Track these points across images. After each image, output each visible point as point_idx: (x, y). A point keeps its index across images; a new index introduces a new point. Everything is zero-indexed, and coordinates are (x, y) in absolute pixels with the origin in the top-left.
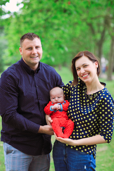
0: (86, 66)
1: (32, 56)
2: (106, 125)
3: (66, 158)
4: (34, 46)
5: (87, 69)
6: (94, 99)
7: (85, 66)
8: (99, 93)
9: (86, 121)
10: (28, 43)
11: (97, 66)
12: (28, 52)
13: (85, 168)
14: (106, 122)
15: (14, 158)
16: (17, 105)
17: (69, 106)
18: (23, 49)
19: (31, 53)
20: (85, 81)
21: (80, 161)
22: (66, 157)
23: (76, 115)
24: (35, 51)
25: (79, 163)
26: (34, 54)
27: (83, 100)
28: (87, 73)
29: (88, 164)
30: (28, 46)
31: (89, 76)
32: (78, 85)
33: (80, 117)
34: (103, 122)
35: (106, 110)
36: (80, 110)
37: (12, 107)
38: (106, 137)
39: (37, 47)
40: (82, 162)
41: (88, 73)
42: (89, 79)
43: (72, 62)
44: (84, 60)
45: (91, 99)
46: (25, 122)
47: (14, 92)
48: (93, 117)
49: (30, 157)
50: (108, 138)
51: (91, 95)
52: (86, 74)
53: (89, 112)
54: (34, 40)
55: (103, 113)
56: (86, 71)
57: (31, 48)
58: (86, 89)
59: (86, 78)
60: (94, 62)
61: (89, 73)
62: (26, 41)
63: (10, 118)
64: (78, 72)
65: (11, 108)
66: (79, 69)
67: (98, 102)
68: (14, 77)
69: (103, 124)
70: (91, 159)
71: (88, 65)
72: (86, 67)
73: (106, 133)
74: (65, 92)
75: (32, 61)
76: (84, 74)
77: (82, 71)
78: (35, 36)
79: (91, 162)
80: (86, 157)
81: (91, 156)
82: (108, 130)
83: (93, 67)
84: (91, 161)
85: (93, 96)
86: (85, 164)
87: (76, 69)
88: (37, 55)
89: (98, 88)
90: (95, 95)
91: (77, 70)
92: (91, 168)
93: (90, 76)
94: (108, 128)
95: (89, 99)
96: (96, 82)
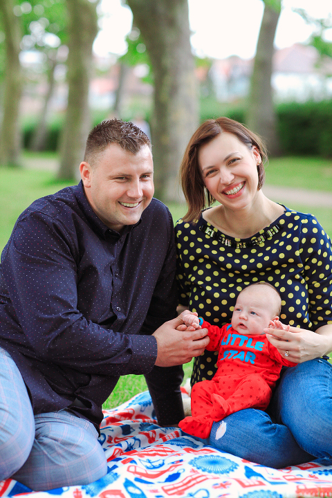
24: (139, 189)
39: (144, 176)
41: (243, 180)
51: (257, 235)
57: (125, 179)
59: (238, 196)
61: (245, 181)
71: (239, 159)
72: (235, 163)
85: (266, 235)
87: (206, 171)
90: (269, 232)
91: (207, 174)
93: (249, 187)
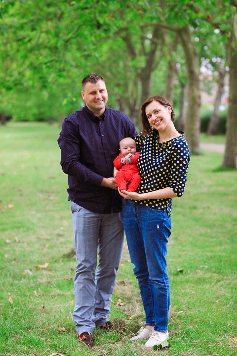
0: (158, 111)
1: (96, 101)
2: (177, 175)
3: (137, 218)
4: (98, 89)
5: (159, 114)
6: (167, 148)
7: (156, 112)
8: (174, 140)
9: (158, 171)
10: (91, 87)
11: (171, 111)
12: (92, 97)
13: (158, 227)
14: (177, 173)
15: (78, 217)
16: (78, 153)
17: (140, 157)
18: (86, 93)
19: (95, 98)
20: (158, 128)
21: (152, 219)
22: (136, 216)
23: (147, 166)
24: (99, 95)
25: (151, 221)
26: (98, 99)
27: (155, 150)
28: (159, 119)
29: (162, 223)
30: (91, 90)
31: (161, 123)
32: (151, 133)
33: (151, 168)
34: (174, 172)
35: (178, 159)
36: (152, 160)
37: (73, 155)
38: (176, 190)
39: (101, 91)
40: (155, 221)
42: (163, 126)
43: (142, 109)
44: (154, 105)
45: (165, 148)
46: (87, 172)
47: (76, 139)
48: (165, 168)
49: (98, 216)
50: (178, 190)
51: (164, 143)
52: (158, 121)
53: (161, 161)
54: (97, 83)
55: (175, 162)
56: (158, 117)
57: (94, 93)
58: (159, 138)
59: (158, 125)
60: (166, 107)
61: (162, 119)
62: (89, 84)
63: (69, 167)
64: (150, 120)
65: (71, 156)
66: (150, 116)
67: (171, 150)
68: (74, 124)
69: (174, 175)
70: (164, 218)
73: (176, 185)
74: (137, 143)
75: (97, 106)
76: (156, 121)
77: (154, 117)
78: (98, 79)
79: (165, 221)
80: (158, 215)
81: (165, 214)
82: (179, 182)
83: (165, 113)
84: (165, 219)
85: (167, 144)
86: (157, 223)
87: (147, 116)
88: (102, 99)
89: (172, 136)
92: (165, 228)
93: (163, 122)
94: (178, 179)
95: (162, 148)
96: (170, 130)
